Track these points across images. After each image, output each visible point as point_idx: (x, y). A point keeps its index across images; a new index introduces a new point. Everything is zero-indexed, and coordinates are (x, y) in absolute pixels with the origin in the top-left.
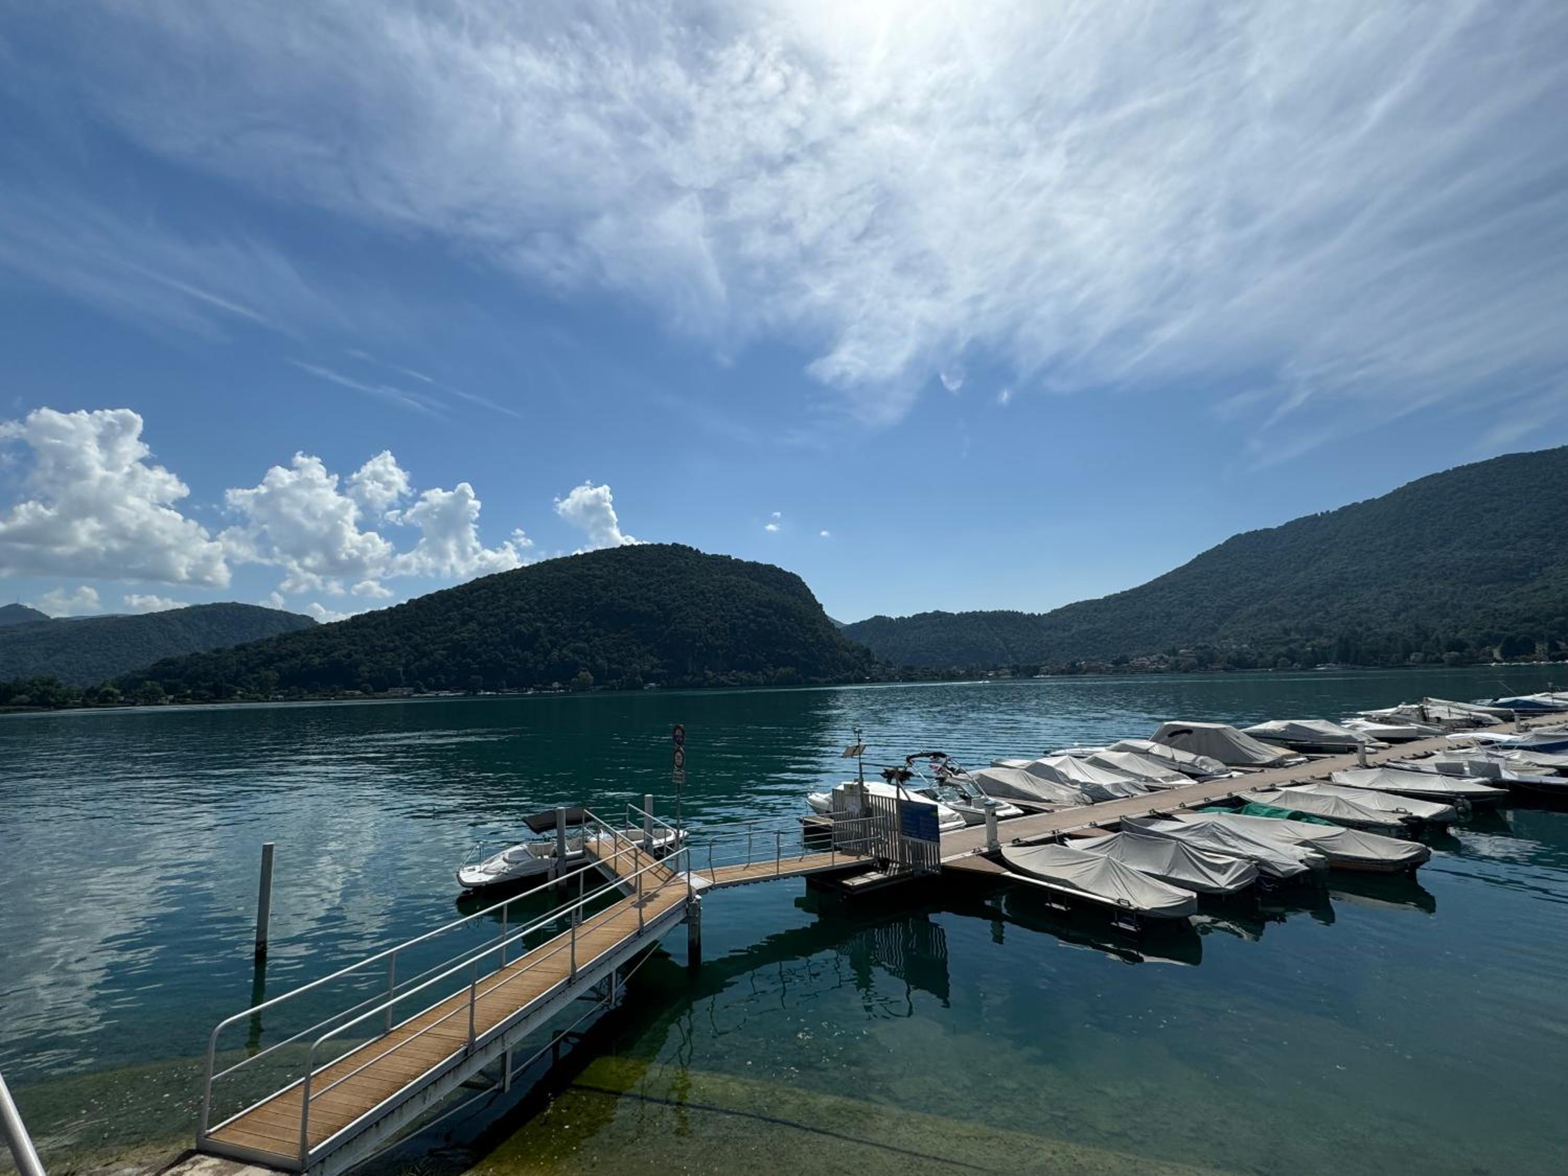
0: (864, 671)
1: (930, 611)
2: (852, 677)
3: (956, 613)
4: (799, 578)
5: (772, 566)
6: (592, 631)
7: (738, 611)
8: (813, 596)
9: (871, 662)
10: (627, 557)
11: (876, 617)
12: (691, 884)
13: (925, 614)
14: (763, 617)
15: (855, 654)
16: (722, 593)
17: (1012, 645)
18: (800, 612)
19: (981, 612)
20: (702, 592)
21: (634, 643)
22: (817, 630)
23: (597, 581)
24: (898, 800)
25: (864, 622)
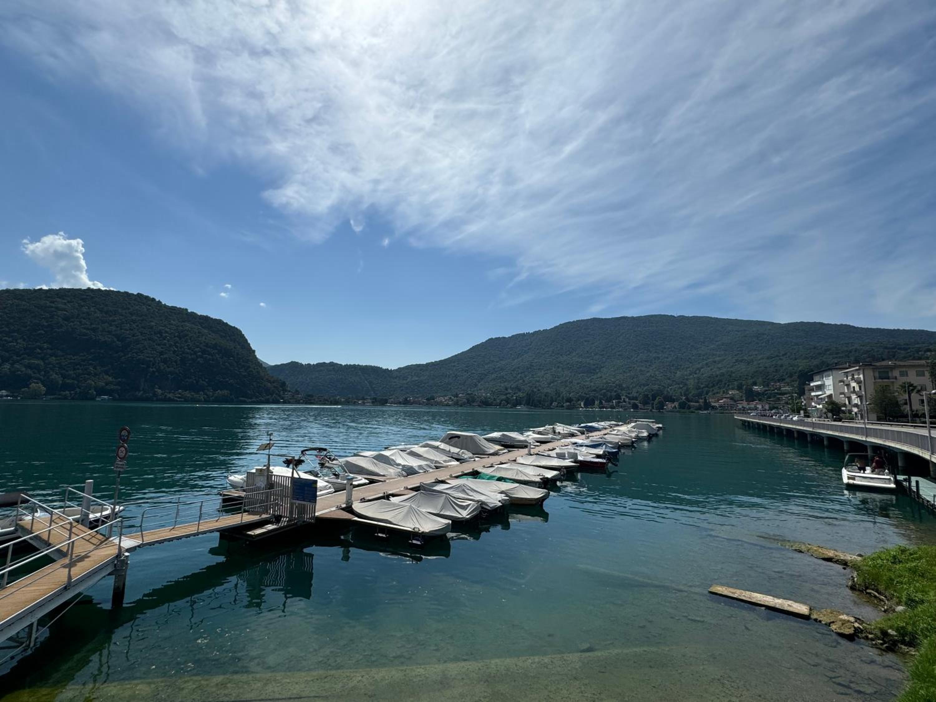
0: (279, 396)
1: (327, 361)
2: (271, 400)
3: (343, 364)
4: (240, 331)
5: (221, 320)
6: (49, 351)
7: (189, 349)
8: (249, 344)
9: (285, 390)
10: (92, 298)
11: (292, 362)
12: (122, 545)
13: (324, 363)
14: (209, 355)
15: (275, 384)
16: (177, 334)
17: (374, 386)
18: (238, 354)
19: (358, 365)
20: (160, 332)
21: (91, 364)
22: (249, 367)
23: (60, 313)
24: (292, 478)
25: (284, 364)
